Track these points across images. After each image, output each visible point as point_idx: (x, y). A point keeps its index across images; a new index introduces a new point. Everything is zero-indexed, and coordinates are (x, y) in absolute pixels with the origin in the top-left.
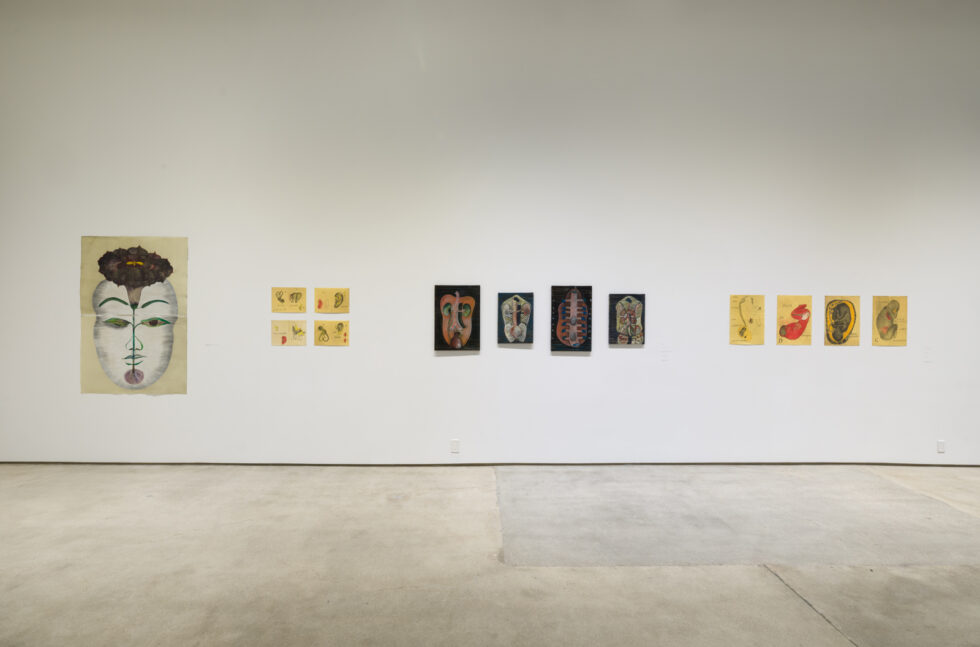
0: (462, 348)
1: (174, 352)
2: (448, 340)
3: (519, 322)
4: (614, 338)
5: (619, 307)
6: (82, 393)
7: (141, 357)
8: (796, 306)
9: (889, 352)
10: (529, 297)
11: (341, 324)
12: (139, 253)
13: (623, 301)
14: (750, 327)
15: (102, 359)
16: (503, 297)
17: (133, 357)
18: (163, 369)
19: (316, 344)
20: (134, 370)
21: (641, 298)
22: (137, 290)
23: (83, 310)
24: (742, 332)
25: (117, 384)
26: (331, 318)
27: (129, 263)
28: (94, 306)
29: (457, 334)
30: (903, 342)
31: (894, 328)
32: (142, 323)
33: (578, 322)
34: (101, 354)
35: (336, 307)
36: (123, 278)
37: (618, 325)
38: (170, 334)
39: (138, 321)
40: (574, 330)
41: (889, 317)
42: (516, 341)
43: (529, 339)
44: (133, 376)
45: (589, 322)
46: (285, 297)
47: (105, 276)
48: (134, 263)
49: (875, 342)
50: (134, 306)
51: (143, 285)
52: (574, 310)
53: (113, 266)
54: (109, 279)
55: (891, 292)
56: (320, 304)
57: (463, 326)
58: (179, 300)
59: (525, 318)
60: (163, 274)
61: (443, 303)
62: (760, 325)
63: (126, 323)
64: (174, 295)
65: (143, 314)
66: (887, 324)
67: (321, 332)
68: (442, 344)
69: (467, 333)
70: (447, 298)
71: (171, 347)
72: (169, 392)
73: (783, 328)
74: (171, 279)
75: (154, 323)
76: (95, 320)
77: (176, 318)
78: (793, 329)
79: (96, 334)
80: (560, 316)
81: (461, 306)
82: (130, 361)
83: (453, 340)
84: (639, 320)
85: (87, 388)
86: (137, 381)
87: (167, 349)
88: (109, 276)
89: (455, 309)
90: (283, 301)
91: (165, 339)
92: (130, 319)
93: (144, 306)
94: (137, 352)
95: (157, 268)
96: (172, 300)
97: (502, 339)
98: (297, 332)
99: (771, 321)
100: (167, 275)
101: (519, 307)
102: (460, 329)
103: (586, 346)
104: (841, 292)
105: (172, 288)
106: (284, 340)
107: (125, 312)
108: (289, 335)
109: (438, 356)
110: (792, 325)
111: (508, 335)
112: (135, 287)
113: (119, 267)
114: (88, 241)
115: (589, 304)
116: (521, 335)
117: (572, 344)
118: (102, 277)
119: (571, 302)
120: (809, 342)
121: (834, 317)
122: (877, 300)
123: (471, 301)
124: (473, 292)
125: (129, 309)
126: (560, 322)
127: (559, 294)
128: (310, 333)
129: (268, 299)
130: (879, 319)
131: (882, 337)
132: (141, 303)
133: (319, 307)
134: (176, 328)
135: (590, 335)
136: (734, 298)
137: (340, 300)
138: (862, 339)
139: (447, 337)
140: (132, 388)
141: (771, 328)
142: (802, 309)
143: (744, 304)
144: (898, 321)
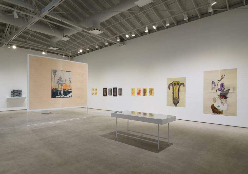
4: (119, 94)
5: (120, 90)
8: (139, 90)
9: (151, 97)
14: (134, 93)
19: (95, 95)
21: (122, 89)
24: (133, 94)
26: (96, 92)
30: (153, 96)
31: (152, 93)
40: (115, 93)
41: (151, 91)
43: (111, 95)
45: (117, 92)
49: (149, 96)
52: (115, 91)
55: (151, 87)
59: (111, 92)
62: (135, 93)
66: (151, 92)
69: (106, 94)
70: (104, 89)
73: (138, 93)
78: (139, 94)
84: (122, 92)
97: (109, 95)
99: (136, 92)
103: (116, 96)
104: (145, 88)
106: (93, 94)
115: (117, 90)
119: (115, 89)
120: (141, 95)
121: (144, 91)
122: (150, 89)
123: (106, 90)
127: (114, 88)
129: (91, 90)
130: (150, 92)
131: (150, 95)
135: (117, 94)
137: (96, 90)
141: (136, 93)
142: (140, 90)
143: (133, 90)
144: (152, 92)
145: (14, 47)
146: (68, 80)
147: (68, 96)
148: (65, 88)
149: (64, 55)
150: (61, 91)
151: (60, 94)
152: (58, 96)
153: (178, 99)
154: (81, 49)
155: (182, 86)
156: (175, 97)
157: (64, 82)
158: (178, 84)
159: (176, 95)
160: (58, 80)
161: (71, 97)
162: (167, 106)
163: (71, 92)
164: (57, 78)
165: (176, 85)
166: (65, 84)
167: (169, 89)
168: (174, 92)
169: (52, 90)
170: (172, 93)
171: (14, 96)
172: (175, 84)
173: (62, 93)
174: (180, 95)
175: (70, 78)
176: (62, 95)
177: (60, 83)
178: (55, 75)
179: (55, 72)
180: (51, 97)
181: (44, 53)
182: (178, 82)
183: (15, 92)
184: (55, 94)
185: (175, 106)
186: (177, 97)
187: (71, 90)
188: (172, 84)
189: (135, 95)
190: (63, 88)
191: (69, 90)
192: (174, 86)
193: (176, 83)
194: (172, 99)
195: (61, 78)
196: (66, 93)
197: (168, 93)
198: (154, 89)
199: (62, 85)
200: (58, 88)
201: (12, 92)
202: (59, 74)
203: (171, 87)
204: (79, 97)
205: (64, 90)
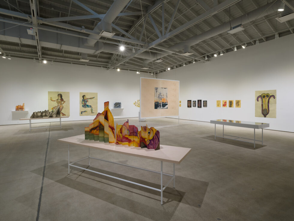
0: (190, 107)
4: (204, 106)
5: (204, 102)
9: (238, 108)
10: (196, 101)
11: (181, 104)
21: (206, 101)
24: (218, 105)
30: (240, 107)
31: (239, 105)
40: (200, 105)
41: (238, 103)
43: (196, 106)
52: (200, 103)
55: (238, 99)
59: (195, 104)
68: (188, 107)
69: (190, 105)
70: (188, 102)
78: (224, 105)
80: (198, 103)
84: (206, 104)
97: (193, 106)
103: (201, 107)
104: (231, 100)
117: (199, 107)
119: (200, 101)
121: (230, 103)
122: (236, 101)
123: (190, 102)
127: (198, 101)
131: (237, 106)
136: (217, 101)
138: (234, 106)
141: (222, 105)
142: (226, 102)
145: (119, 70)
146: (165, 95)
147: (165, 107)
148: (163, 101)
149: (152, 73)
150: (161, 103)
151: (160, 106)
152: (159, 107)
153: (268, 111)
154: (168, 67)
155: (272, 98)
156: (264, 108)
157: (162, 97)
158: (267, 96)
159: (265, 107)
160: (159, 95)
161: (167, 108)
162: (255, 116)
163: (167, 104)
164: (158, 93)
165: (266, 97)
166: (163, 98)
167: (258, 101)
168: (263, 104)
169: (155, 103)
170: (261, 105)
171: (116, 108)
172: (264, 97)
173: (161, 105)
174: (269, 106)
175: (166, 93)
176: (161, 107)
177: (160, 98)
178: (156, 92)
179: (156, 89)
180: (154, 108)
181: (138, 73)
182: (268, 94)
183: (117, 104)
184: (157, 106)
185: (264, 117)
186: (267, 108)
187: (167, 102)
188: (260, 96)
189: (220, 107)
190: (162, 101)
191: (166, 103)
192: (263, 98)
193: (266, 96)
194: (261, 110)
195: (160, 94)
196: (164, 105)
197: (256, 105)
198: (241, 101)
199: (161, 99)
200: (158, 101)
201: (115, 105)
202: (159, 90)
203: (260, 99)
204: (173, 108)
205: (162, 103)
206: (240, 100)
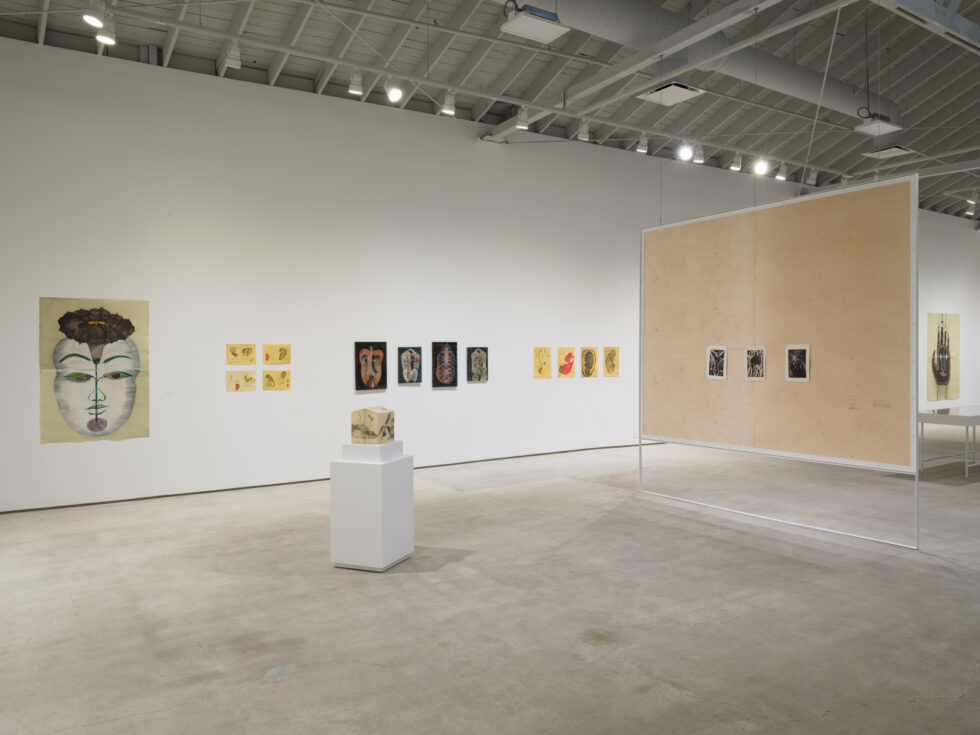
0: (375, 388)
1: (137, 401)
2: (365, 382)
3: (412, 367)
4: (470, 377)
5: (473, 356)
6: (42, 442)
7: (103, 406)
8: (566, 354)
9: (611, 380)
10: (418, 350)
11: (284, 373)
12: (102, 314)
13: (475, 352)
15: (64, 411)
16: (401, 350)
17: (96, 407)
18: (126, 417)
19: (264, 389)
20: (97, 419)
21: (485, 350)
22: (99, 347)
23: (43, 366)
24: (540, 371)
25: (80, 432)
26: (276, 368)
27: (91, 323)
28: (55, 362)
29: (371, 377)
31: (613, 365)
32: (105, 376)
33: (449, 367)
34: (63, 407)
35: (280, 359)
36: (85, 336)
37: (473, 368)
38: (133, 385)
39: (100, 375)
41: (612, 359)
42: (411, 381)
43: (419, 380)
44: (96, 425)
45: (456, 367)
46: (239, 352)
47: (66, 334)
48: (96, 323)
49: (605, 375)
50: (96, 361)
51: (106, 343)
52: (447, 359)
53: (74, 325)
54: (70, 337)
56: (267, 357)
57: (375, 371)
58: (141, 355)
59: (416, 365)
60: (125, 333)
61: (361, 355)
62: (549, 366)
63: (88, 377)
64: (136, 351)
65: (104, 369)
67: (267, 379)
68: (361, 385)
69: (378, 377)
70: (364, 352)
71: (134, 397)
72: (133, 436)
74: (133, 337)
75: (116, 376)
76: (54, 376)
77: (138, 371)
78: (565, 369)
79: (57, 388)
80: (438, 363)
81: (374, 357)
82: (93, 411)
83: (368, 382)
84: (484, 366)
85: (47, 438)
86: (100, 429)
87: (130, 399)
88: (70, 334)
89: (369, 359)
90: (236, 355)
91: (126, 390)
92: (92, 373)
93: (106, 361)
94: (100, 403)
95: (119, 327)
96: (135, 355)
97: (401, 380)
98: (248, 380)
99: (555, 363)
100: (130, 334)
101: (412, 357)
102: (373, 374)
105: (134, 345)
106: (237, 387)
107: (88, 367)
108: (242, 383)
109: (357, 394)
110: (565, 366)
111: (405, 377)
112: (97, 344)
113: (81, 326)
114: (46, 303)
115: (456, 354)
116: (414, 377)
117: (446, 382)
118: (63, 336)
120: (573, 376)
121: (586, 360)
123: (380, 353)
124: (381, 347)
125: (91, 365)
126: (438, 367)
127: (437, 348)
128: (260, 380)
129: (223, 353)
130: (606, 361)
132: (103, 359)
133: (267, 359)
134: (139, 381)
135: (456, 375)
136: (536, 349)
137: (284, 353)
139: (365, 379)
140: (96, 436)
142: (570, 356)
143: (541, 353)
144: (615, 362)
189: (549, 377)
198: (620, 350)
206: (618, 348)
